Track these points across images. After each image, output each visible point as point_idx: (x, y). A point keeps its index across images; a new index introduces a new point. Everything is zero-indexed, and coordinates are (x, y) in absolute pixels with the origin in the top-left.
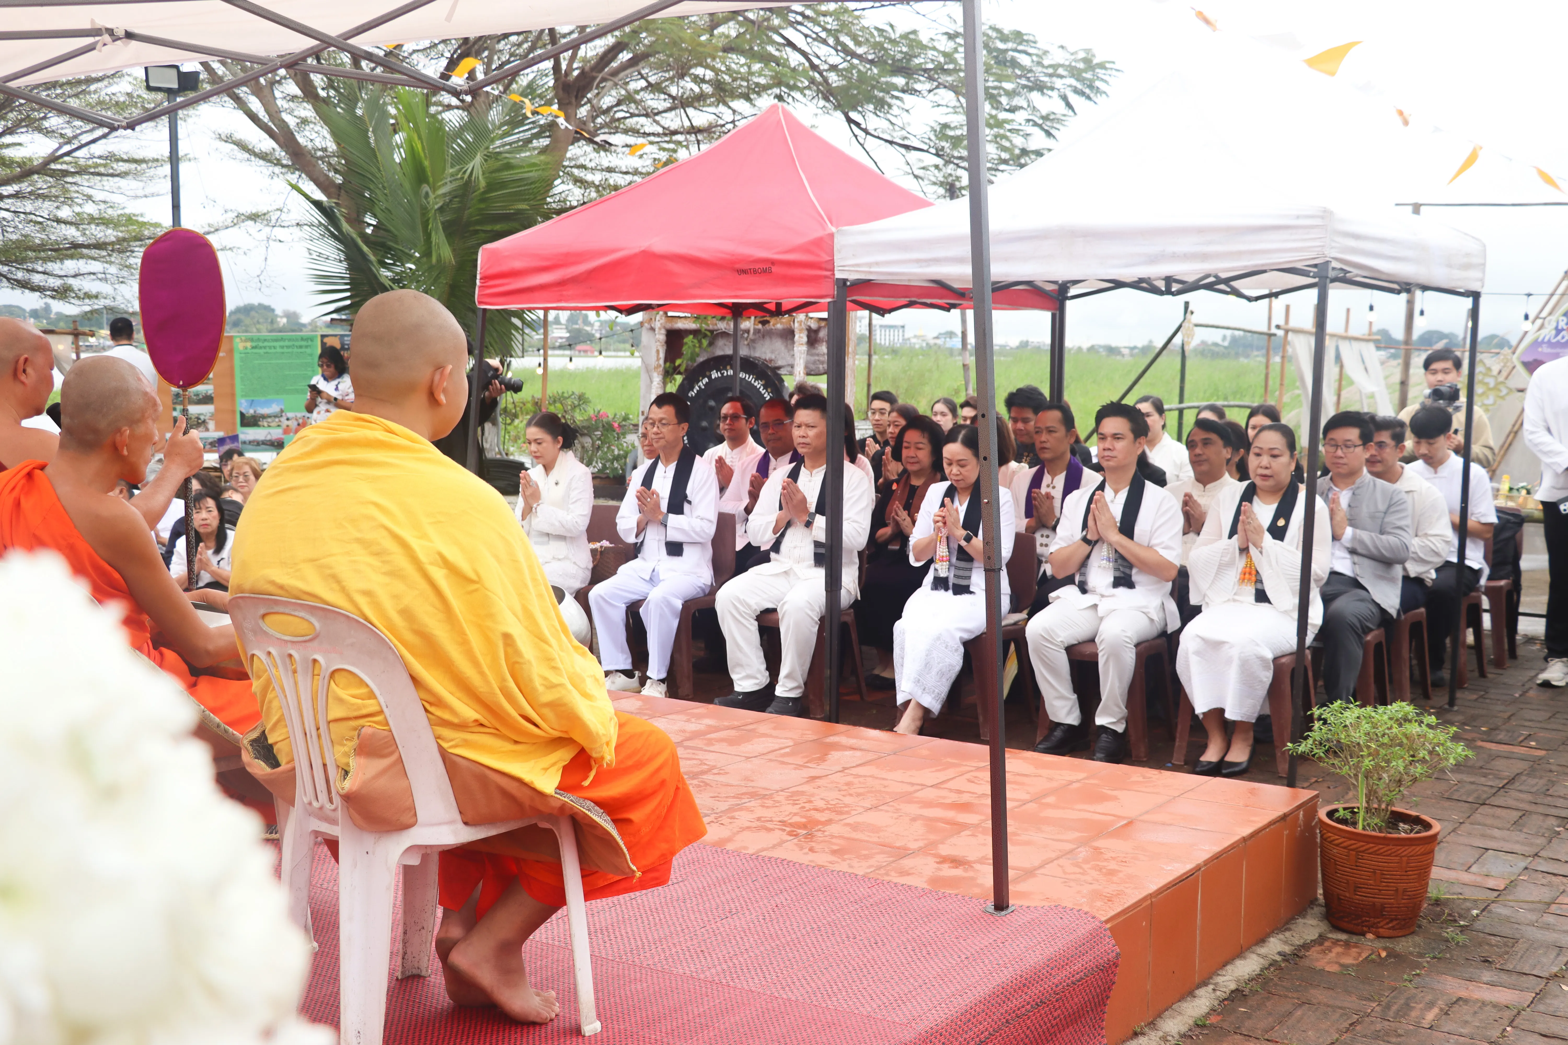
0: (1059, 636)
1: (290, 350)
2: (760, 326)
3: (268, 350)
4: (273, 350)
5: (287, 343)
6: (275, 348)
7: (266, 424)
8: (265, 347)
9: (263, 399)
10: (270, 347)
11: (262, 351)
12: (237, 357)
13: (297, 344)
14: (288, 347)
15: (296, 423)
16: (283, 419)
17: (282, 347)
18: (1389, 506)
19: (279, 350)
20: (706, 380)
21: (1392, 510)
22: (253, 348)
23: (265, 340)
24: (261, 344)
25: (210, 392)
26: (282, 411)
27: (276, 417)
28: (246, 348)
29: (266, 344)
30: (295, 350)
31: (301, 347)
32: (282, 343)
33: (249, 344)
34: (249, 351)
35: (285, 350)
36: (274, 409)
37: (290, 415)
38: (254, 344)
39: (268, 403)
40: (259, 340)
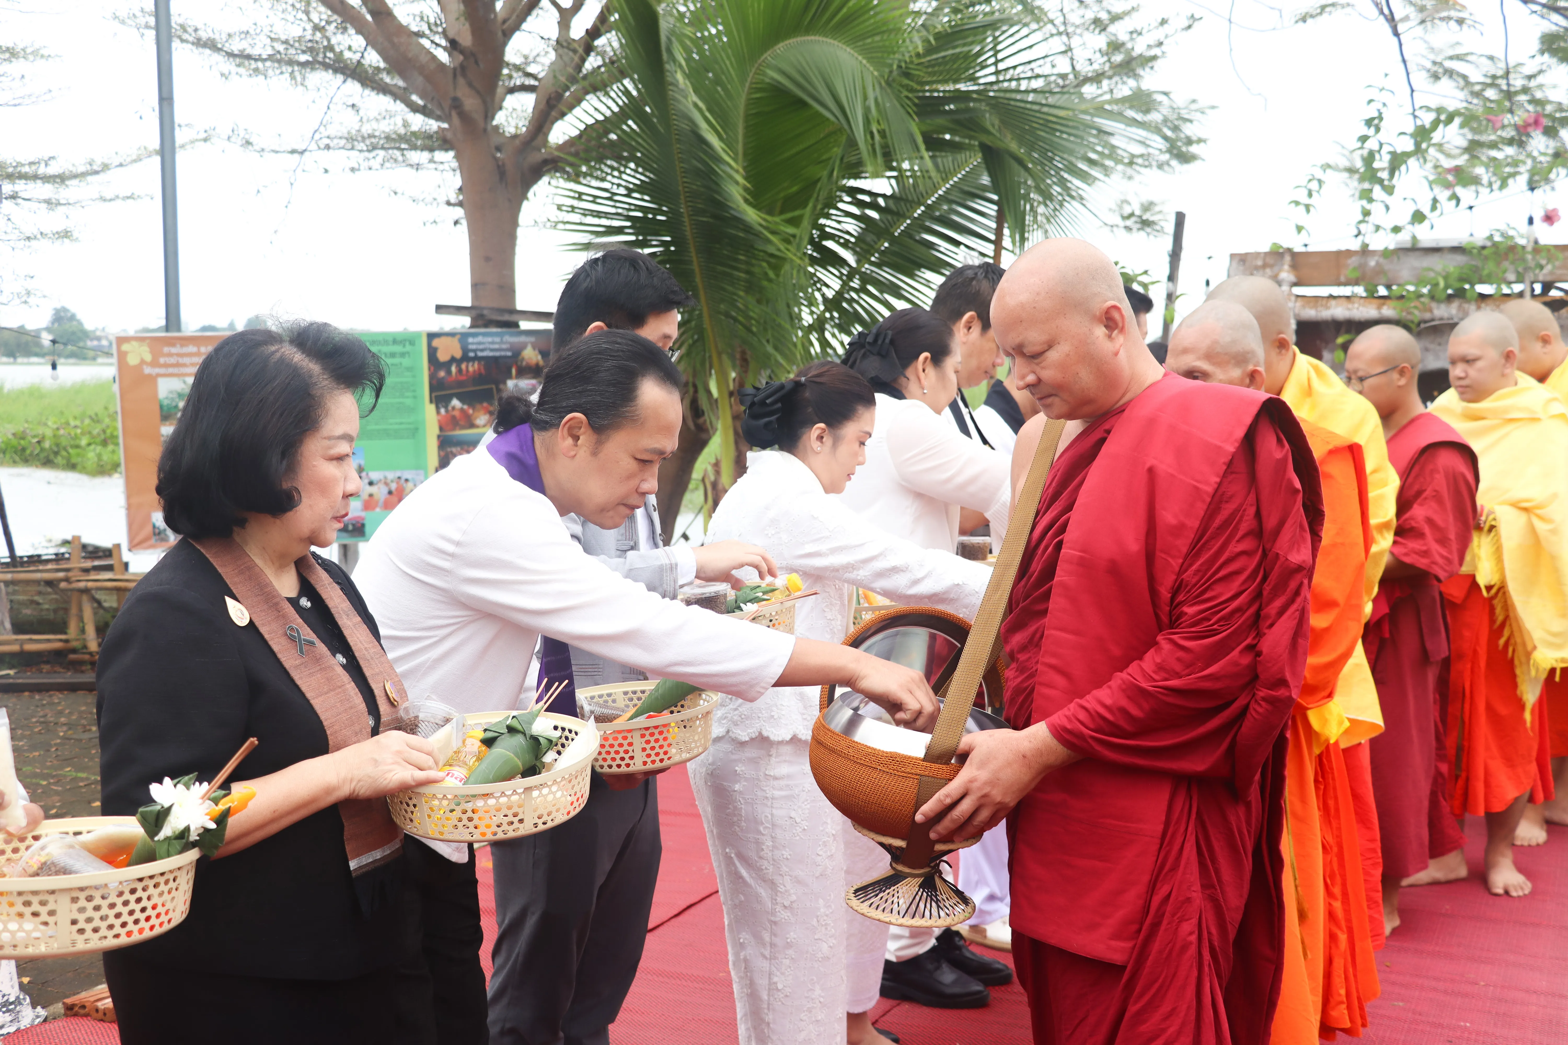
31: (393, 355)
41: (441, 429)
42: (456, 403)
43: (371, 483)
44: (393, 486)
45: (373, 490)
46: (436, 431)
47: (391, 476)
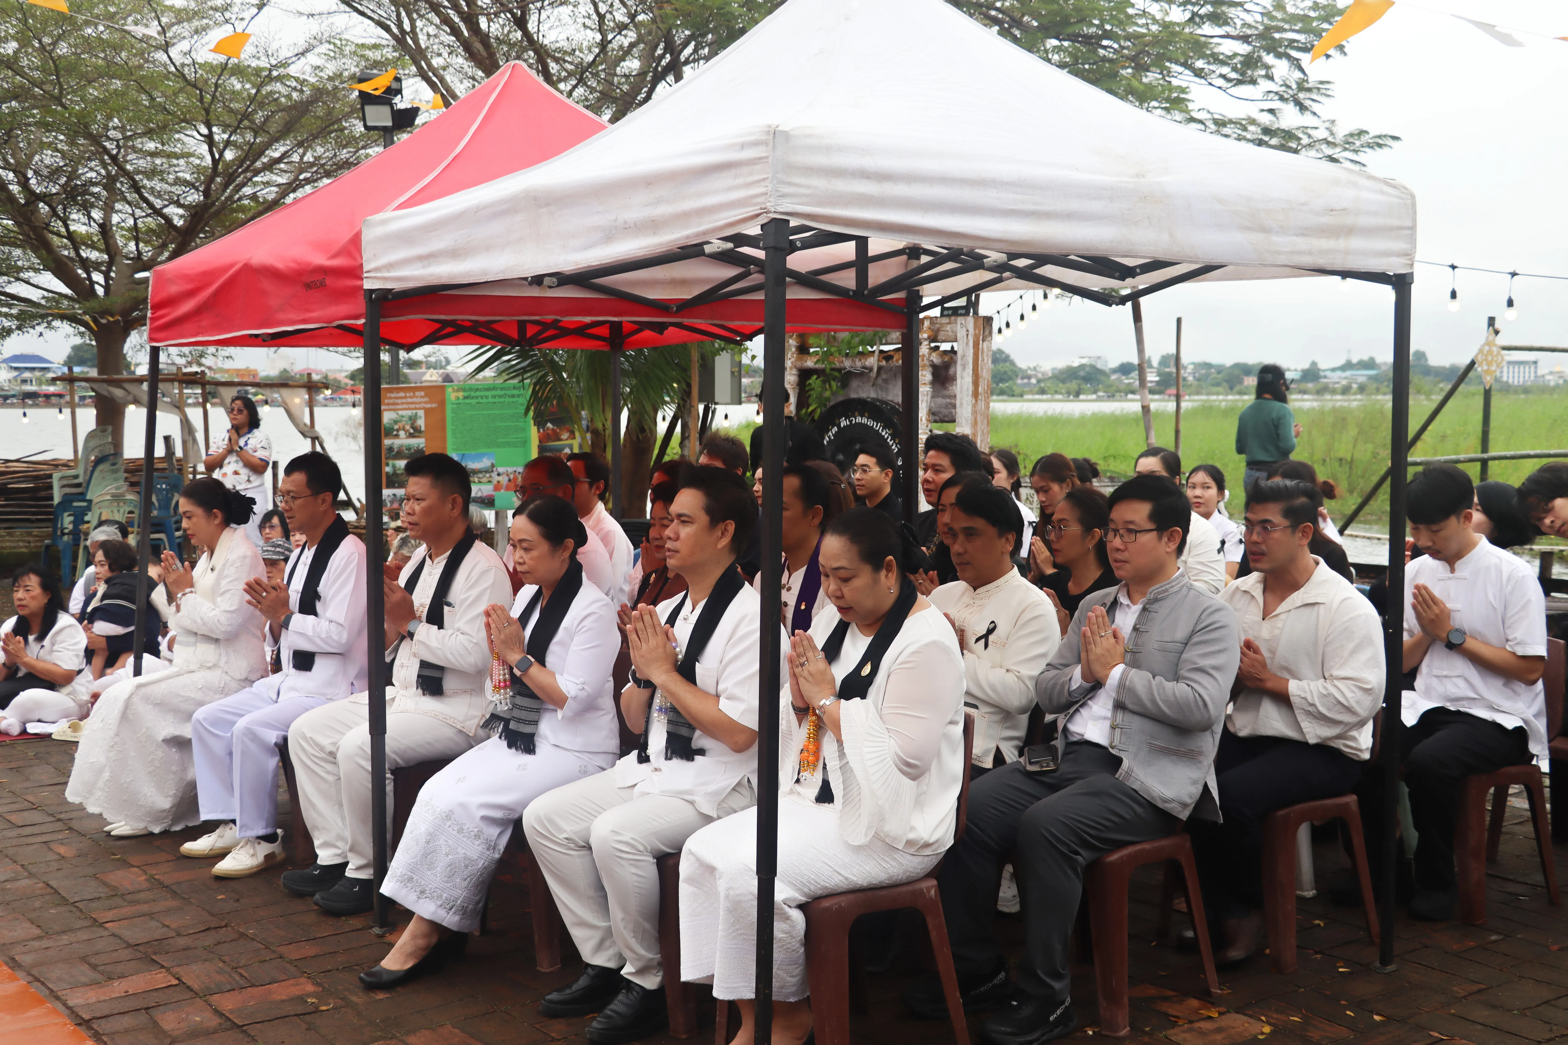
0: (560, 830)
1: (502, 400)
2: (884, 363)
3: (480, 400)
4: (484, 400)
5: (499, 392)
6: (487, 397)
7: (476, 480)
8: (477, 397)
9: (474, 452)
10: (482, 397)
11: (474, 401)
12: (449, 408)
13: (509, 392)
14: (500, 396)
15: (506, 479)
16: (494, 475)
17: (494, 397)
18: (1193, 633)
19: (491, 400)
20: (835, 429)
21: (1196, 639)
22: (465, 398)
23: (477, 390)
24: (473, 394)
25: (421, 446)
26: (493, 466)
27: (486, 472)
28: (458, 398)
29: (478, 393)
30: (508, 399)
31: (513, 396)
32: (494, 393)
33: (461, 394)
34: (460, 401)
35: (497, 400)
36: (485, 463)
37: (501, 470)
38: (466, 394)
39: (479, 457)
40: (471, 389)
41: (540, 441)
42: (549, 425)
43: (499, 475)
44: (512, 476)
45: (500, 478)
46: (537, 443)
47: (510, 470)
